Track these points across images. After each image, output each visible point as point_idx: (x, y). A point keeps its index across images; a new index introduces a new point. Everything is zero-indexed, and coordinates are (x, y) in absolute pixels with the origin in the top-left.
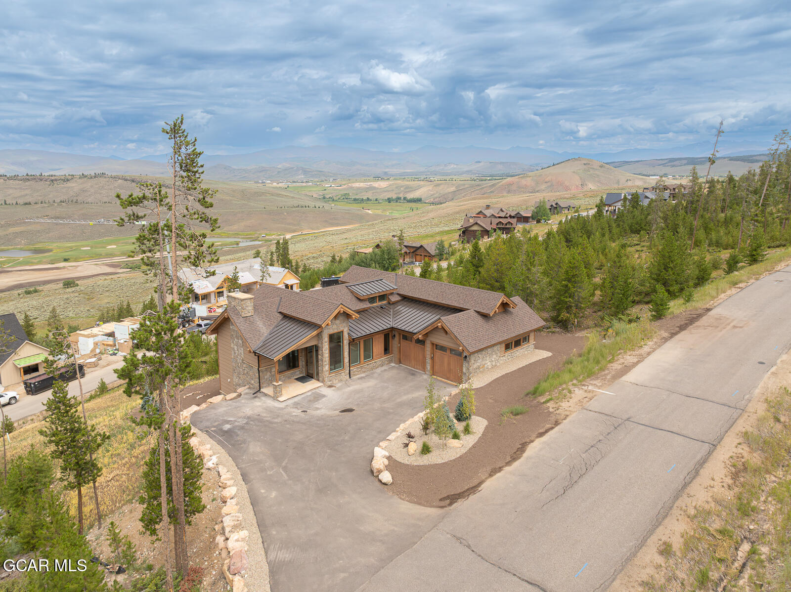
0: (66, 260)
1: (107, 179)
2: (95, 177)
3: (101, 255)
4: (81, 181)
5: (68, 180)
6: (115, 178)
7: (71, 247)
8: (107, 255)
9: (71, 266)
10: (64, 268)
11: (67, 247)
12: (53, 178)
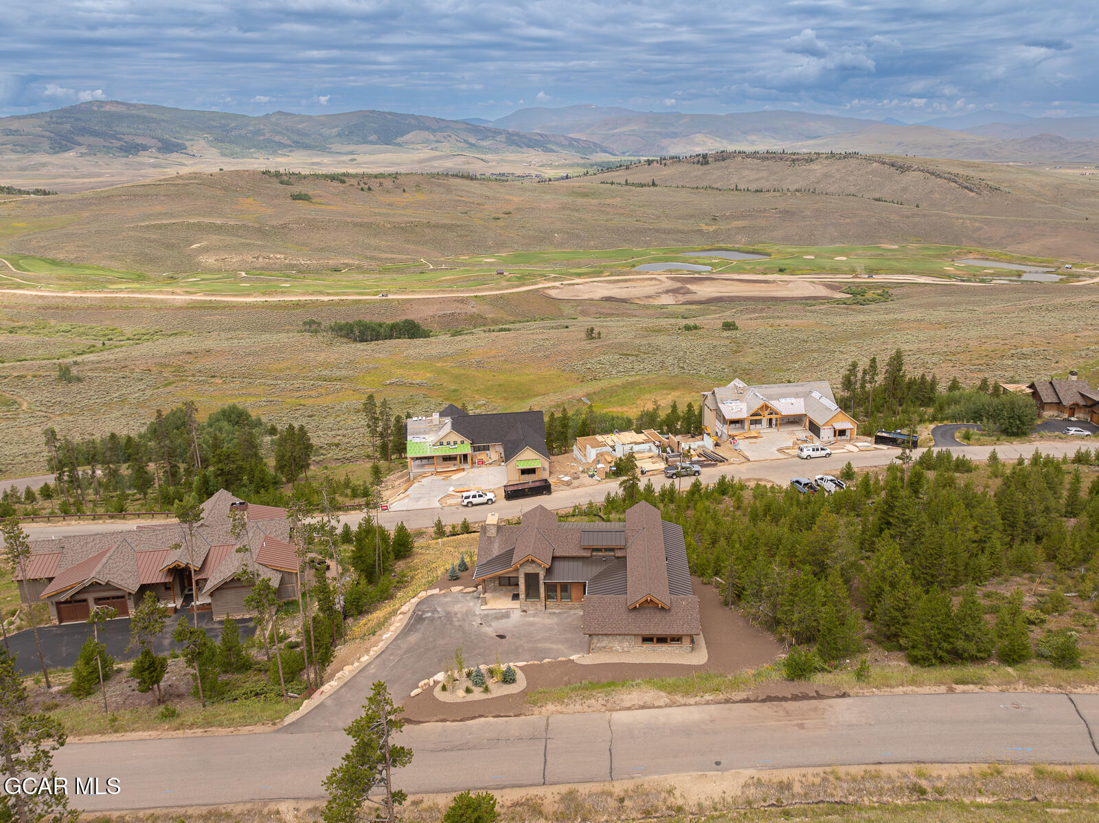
0: (781, 271)
1: (859, 161)
2: (845, 157)
3: (824, 268)
4: (826, 162)
5: (811, 160)
6: (869, 159)
7: (792, 254)
8: (831, 269)
9: (782, 281)
10: (774, 282)
11: (789, 253)
12: (794, 157)
